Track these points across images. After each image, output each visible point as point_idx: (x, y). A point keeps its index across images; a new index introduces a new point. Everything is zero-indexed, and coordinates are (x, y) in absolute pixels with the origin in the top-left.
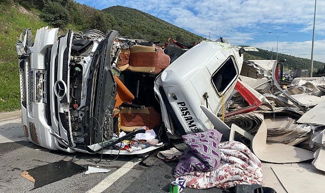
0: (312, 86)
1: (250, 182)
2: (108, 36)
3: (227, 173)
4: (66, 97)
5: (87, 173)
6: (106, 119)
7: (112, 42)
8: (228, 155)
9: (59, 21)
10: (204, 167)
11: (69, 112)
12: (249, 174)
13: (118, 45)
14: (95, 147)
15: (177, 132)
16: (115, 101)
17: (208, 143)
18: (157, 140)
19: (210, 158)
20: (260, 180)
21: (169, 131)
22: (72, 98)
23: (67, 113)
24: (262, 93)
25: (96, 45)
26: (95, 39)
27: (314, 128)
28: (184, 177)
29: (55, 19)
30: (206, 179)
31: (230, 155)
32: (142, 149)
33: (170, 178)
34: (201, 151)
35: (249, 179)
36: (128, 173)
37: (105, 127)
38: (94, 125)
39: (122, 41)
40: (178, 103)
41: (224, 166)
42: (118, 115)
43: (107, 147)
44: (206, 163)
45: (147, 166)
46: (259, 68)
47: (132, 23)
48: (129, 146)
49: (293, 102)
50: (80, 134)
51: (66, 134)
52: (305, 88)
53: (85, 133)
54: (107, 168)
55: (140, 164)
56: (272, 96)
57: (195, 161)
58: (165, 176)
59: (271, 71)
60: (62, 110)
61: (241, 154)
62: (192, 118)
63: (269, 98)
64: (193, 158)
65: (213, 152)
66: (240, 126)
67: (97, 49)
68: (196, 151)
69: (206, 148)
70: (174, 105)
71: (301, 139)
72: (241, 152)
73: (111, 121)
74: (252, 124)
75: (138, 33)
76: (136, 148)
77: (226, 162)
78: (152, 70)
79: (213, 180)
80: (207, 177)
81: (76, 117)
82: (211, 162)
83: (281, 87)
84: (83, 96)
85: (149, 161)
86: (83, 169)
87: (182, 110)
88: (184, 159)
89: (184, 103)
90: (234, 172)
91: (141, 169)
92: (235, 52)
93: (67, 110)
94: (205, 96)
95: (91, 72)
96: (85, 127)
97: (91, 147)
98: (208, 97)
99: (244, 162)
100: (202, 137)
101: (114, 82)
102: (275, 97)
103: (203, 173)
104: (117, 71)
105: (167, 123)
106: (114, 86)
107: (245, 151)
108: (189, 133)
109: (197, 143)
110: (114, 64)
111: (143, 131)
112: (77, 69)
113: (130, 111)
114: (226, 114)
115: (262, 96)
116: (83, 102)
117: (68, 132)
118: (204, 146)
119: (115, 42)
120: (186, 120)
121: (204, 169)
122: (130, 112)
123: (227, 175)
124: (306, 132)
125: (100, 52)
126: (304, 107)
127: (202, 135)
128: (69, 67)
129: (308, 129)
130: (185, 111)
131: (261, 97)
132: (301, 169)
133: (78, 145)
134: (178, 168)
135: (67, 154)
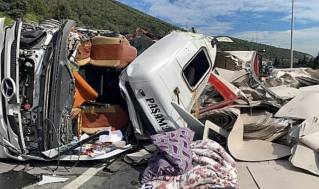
0: (290, 77)
1: (223, 185)
2: (63, 26)
3: (199, 176)
4: (15, 97)
5: (40, 183)
6: (63, 121)
7: (68, 33)
8: (200, 155)
9: (16, 11)
10: (173, 170)
11: (20, 114)
12: (222, 176)
13: (77, 36)
14: (51, 153)
15: (147, 131)
16: (74, 100)
17: (179, 143)
18: (124, 142)
19: (179, 160)
20: (234, 181)
21: (138, 131)
22: (23, 97)
23: (17, 115)
24: (238, 87)
25: (49, 37)
26: (49, 30)
27: (291, 122)
28: (153, 182)
29: (12, 8)
30: (176, 184)
31: (202, 155)
32: (106, 153)
33: (137, 184)
34: (171, 153)
35: (222, 181)
36: (89, 181)
37: (62, 130)
38: (49, 129)
39: (82, 32)
40: (147, 100)
41: (196, 167)
42: (77, 116)
43: (66, 153)
44: (175, 166)
45: (112, 172)
46: (236, 60)
47: (102, 13)
48: (91, 150)
49: (270, 95)
50: (33, 138)
51: (17, 139)
52: (283, 80)
53: (38, 137)
54: (64, 176)
55: (105, 169)
56: (249, 89)
57: (164, 164)
58: (132, 183)
59: (250, 62)
60: (11, 112)
61: (214, 153)
62: (162, 116)
63: (245, 92)
64: (162, 160)
65: (184, 153)
66: (215, 123)
67: (51, 42)
68: (165, 153)
69: (175, 149)
70: (143, 102)
71: (279, 134)
72: (214, 151)
73: (69, 122)
74: (227, 121)
75: (109, 23)
76: (99, 152)
77: (198, 163)
78: (117, 64)
79: (183, 183)
80: (177, 181)
81: (28, 120)
82: (181, 164)
83: (260, 79)
84: (36, 95)
85: (114, 166)
86: (36, 179)
87: (151, 108)
88: (153, 162)
89: (153, 99)
90: (206, 174)
91: (105, 175)
92: (207, 43)
93: (18, 112)
94: (176, 91)
95: (44, 67)
96: (38, 131)
97: (46, 153)
98: (179, 92)
99: (217, 163)
100: (172, 136)
101: (72, 79)
102: (251, 90)
103: (173, 177)
104: (75, 65)
105: (135, 123)
106: (72, 82)
107: (219, 150)
108: (160, 132)
109: (166, 143)
110: (71, 58)
111: (107, 133)
112: (28, 64)
113: (93, 110)
114: (200, 110)
115: (238, 90)
116: (36, 102)
117: (19, 138)
118: (174, 147)
119: (73, 33)
120: (156, 118)
121: (173, 173)
122: (93, 112)
123: (199, 178)
124: (283, 127)
125: (54, 45)
126: (281, 100)
127: (172, 134)
128: (17, 62)
129: (285, 123)
130: (155, 109)
131: (236, 91)
132: (279, 167)
133: (31, 151)
134: (146, 173)
135: (19, 162)
